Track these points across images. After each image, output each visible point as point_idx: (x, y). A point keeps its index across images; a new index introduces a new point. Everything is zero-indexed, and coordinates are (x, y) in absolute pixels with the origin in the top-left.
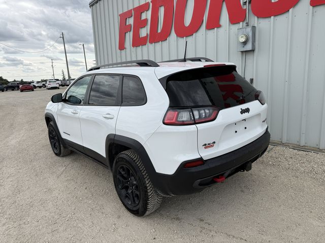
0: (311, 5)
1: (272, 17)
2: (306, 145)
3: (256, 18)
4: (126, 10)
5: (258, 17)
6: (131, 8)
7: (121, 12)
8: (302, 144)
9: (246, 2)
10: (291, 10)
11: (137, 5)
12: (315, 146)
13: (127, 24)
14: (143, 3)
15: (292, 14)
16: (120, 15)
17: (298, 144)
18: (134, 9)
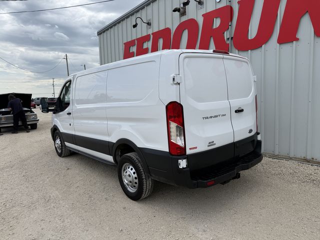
0: (278, 43)
1: (249, 51)
2: (279, 154)
3: (237, 51)
4: (129, 40)
5: (238, 50)
6: (134, 38)
7: (125, 41)
8: (277, 153)
9: (229, 38)
10: (263, 46)
11: (139, 36)
12: (286, 155)
13: (131, 51)
14: (144, 34)
15: (264, 49)
16: (125, 44)
17: (273, 153)
18: (137, 39)
